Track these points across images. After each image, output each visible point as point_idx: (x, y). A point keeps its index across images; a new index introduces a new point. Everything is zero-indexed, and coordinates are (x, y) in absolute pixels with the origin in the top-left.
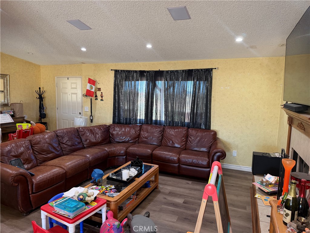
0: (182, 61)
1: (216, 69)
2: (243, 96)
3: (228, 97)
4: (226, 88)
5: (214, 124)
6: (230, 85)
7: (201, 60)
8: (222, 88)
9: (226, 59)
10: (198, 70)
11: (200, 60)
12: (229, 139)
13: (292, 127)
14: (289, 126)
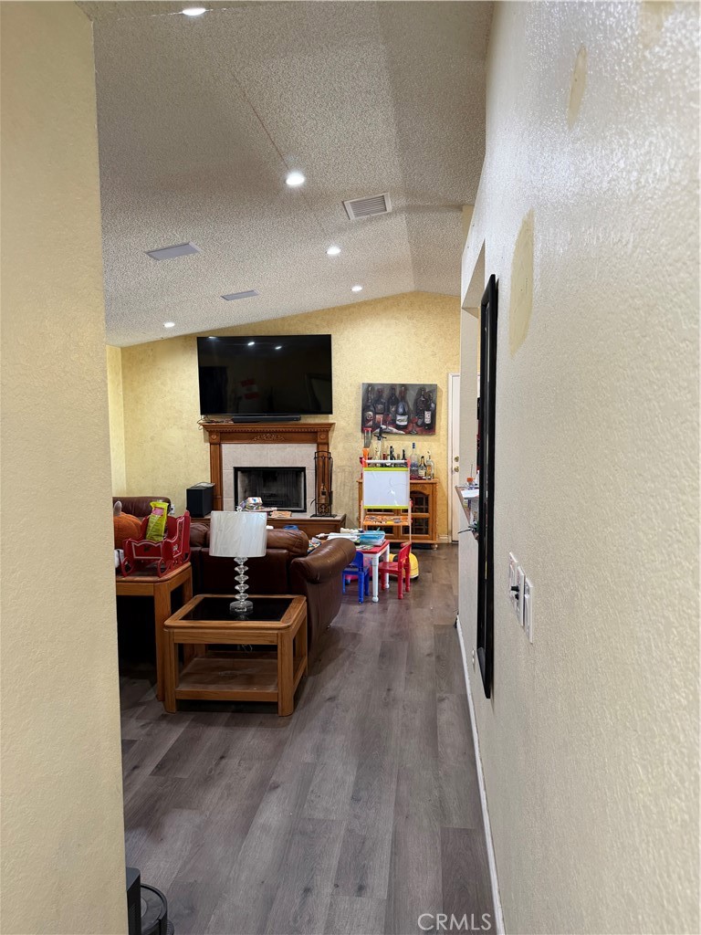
13: (223, 446)
14: (217, 444)
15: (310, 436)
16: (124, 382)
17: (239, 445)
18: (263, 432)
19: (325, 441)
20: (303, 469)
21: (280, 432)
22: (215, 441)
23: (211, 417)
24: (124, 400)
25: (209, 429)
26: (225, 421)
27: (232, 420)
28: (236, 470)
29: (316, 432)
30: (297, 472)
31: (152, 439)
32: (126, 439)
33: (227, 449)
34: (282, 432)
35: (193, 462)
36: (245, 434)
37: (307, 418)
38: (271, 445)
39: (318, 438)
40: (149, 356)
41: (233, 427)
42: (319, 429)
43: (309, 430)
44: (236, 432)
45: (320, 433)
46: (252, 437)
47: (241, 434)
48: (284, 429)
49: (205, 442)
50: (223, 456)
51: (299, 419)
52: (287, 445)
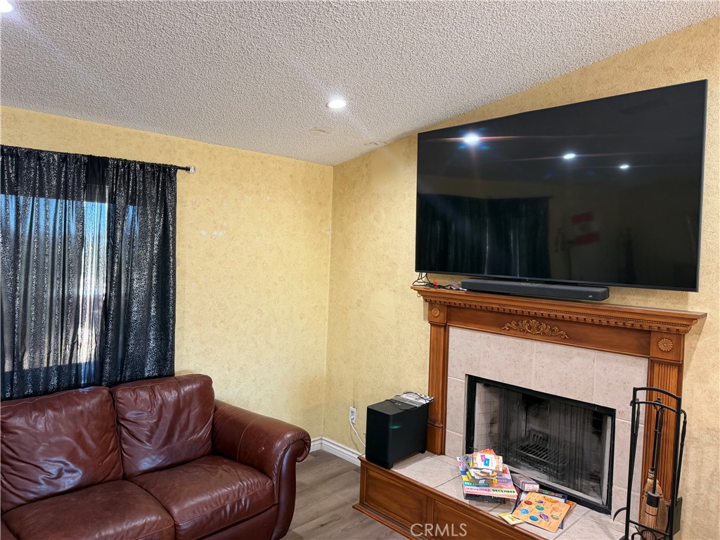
0: (53, 116)
1: (187, 169)
2: (257, 259)
3: (220, 263)
4: (215, 233)
5: (185, 353)
6: (225, 224)
7: (133, 131)
8: (204, 233)
9: (211, 145)
10: (127, 164)
11: (128, 129)
12: (226, 388)
13: (451, 329)
14: (440, 326)
15: (630, 339)
16: (334, 217)
17: (478, 334)
18: (523, 316)
19: (671, 357)
20: (611, 412)
21: (556, 319)
22: (437, 320)
24: (332, 242)
25: (431, 298)
26: (453, 284)
27: (464, 285)
28: (473, 381)
29: (649, 332)
30: (595, 414)
31: (359, 303)
32: (330, 301)
33: (457, 336)
34: (563, 320)
35: (406, 350)
36: (489, 314)
37: (629, 294)
38: (539, 343)
39: (653, 347)
40: (363, 176)
41: (464, 298)
42: (655, 326)
43: (629, 324)
44: (470, 308)
45: (659, 336)
46: (499, 322)
47: (481, 313)
48: (567, 316)
49: (424, 319)
50: (450, 350)
51: (605, 296)
52: (574, 351)
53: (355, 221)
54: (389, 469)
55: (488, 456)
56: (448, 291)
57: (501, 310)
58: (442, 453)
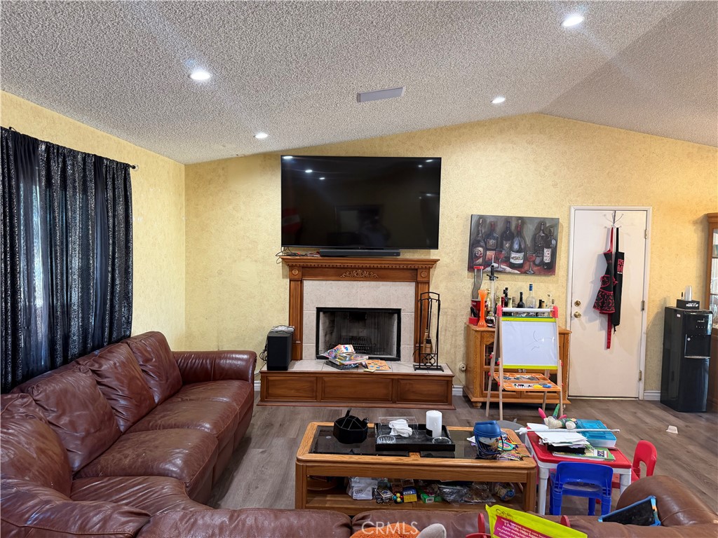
1: (134, 168)
6: (142, 212)
13: (305, 282)
14: (298, 281)
15: (408, 274)
17: (324, 282)
18: (354, 268)
19: (425, 279)
20: (398, 311)
21: (374, 268)
22: (296, 277)
23: (294, 250)
24: (186, 226)
25: (289, 263)
26: (309, 254)
27: (319, 253)
28: (319, 310)
29: (417, 269)
31: (220, 273)
32: (187, 273)
33: (310, 286)
34: (377, 268)
35: (268, 300)
36: (332, 270)
37: (406, 253)
38: (361, 282)
39: (419, 276)
40: (219, 176)
41: (319, 261)
42: (420, 266)
43: (409, 267)
44: (322, 267)
45: (421, 270)
46: (340, 273)
47: (326, 269)
48: (379, 266)
49: (283, 278)
50: (305, 295)
51: (398, 254)
52: (381, 283)
53: (213, 210)
54: (287, 370)
55: (346, 346)
56: (305, 257)
57: (342, 266)
58: (301, 359)
